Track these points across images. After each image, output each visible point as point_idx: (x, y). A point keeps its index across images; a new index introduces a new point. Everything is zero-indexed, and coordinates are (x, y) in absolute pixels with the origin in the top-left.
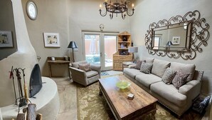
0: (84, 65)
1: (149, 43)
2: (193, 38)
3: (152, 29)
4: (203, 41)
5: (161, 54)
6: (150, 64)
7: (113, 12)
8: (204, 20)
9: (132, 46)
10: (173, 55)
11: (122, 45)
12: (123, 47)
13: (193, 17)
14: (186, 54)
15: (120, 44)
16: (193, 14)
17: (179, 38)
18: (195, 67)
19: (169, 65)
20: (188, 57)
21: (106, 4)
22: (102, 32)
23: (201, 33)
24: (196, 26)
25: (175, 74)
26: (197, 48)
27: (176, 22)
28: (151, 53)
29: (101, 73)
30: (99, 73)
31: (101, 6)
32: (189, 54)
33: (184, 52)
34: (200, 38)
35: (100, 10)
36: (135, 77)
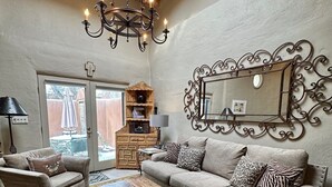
0: (44, 159)
1: (192, 107)
2: (298, 95)
3: (201, 79)
4: (322, 103)
5: (220, 129)
6: (198, 151)
7: (118, 33)
8: (324, 60)
9: (156, 113)
10: (248, 132)
11: (135, 112)
12: (137, 117)
13: (296, 53)
14: (279, 129)
15: (131, 108)
16: (297, 47)
17: (245, 102)
18: (306, 157)
19: (244, 152)
20: (286, 136)
21: (102, 5)
22: (92, 80)
23: (316, 86)
24: (304, 72)
25: (264, 169)
26: (307, 117)
27: (255, 65)
28: (198, 127)
29: (91, 178)
30: (85, 177)
31: (87, 12)
32: (287, 130)
33: (274, 125)
34: (315, 97)
35: (86, 23)
36: (169, 178)
